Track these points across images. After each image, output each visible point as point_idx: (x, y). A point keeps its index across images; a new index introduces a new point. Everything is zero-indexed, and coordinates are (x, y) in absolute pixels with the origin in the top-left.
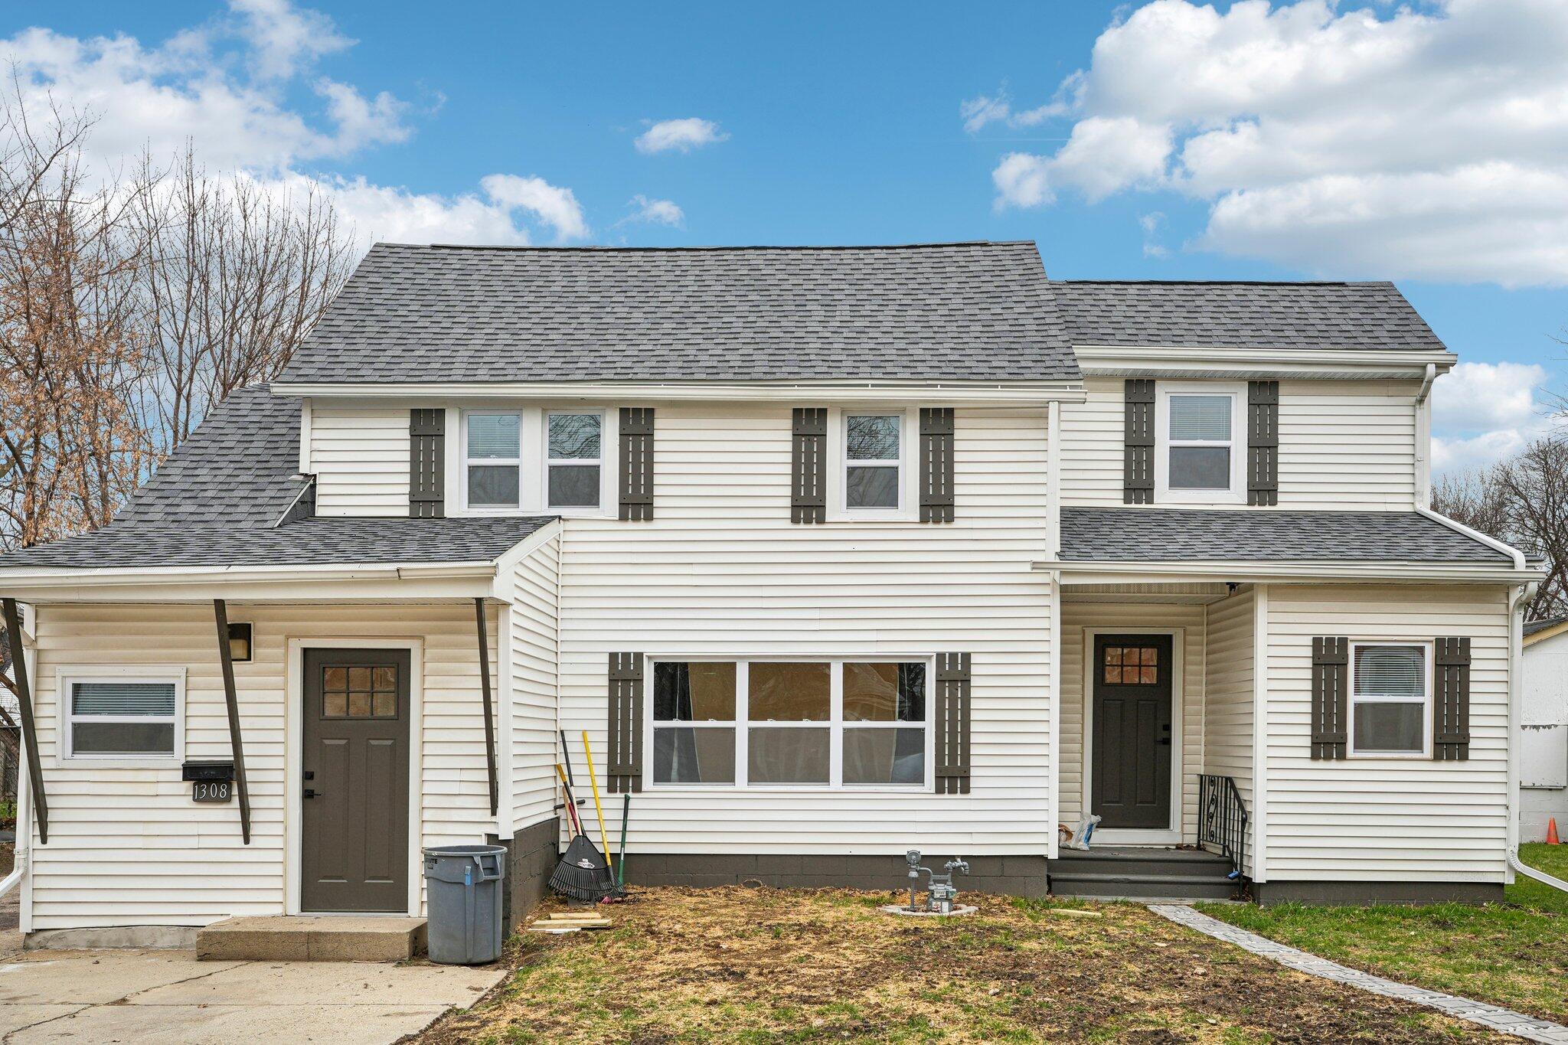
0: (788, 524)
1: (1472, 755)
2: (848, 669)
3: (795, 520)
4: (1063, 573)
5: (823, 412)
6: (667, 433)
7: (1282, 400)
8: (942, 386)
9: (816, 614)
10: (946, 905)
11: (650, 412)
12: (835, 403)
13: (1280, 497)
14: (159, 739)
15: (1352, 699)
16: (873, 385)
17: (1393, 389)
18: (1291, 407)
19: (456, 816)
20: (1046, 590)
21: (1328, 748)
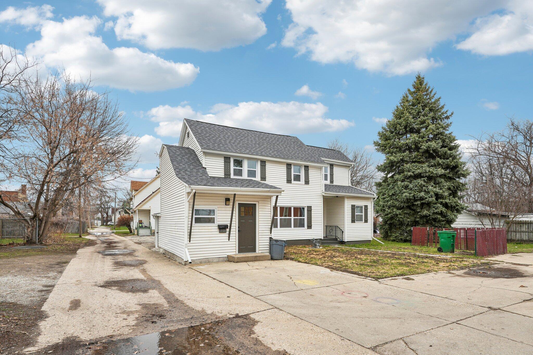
0: (286, 183)
1: (368, 222)
2: (294, 208)
3: (287, 183)
4: (325, 194)
5: (291, 165)
6: (268, 166)
7: (334, 168)
9: (290, 199)
10: (318, 247)
11: (265, 162)
12: (293, 163)
13: (334, 183)
14: (211, 221)
15: (356, 214)
16: (300, 161)
17: (346, 167)
18: (335, 169)
19: (264, 234)
20: (321, 196)
21: (353, 221)
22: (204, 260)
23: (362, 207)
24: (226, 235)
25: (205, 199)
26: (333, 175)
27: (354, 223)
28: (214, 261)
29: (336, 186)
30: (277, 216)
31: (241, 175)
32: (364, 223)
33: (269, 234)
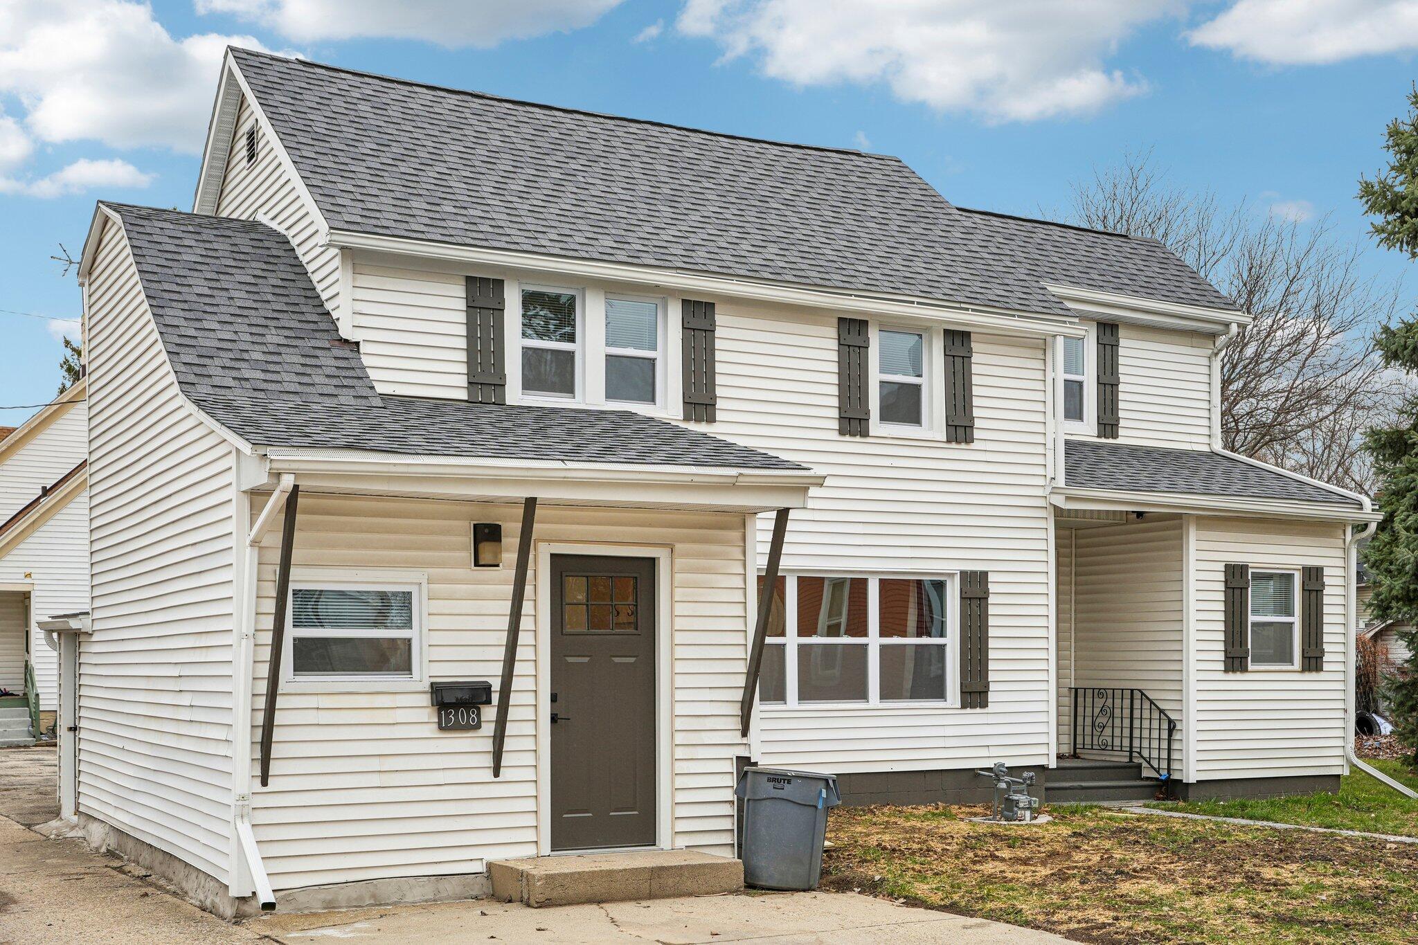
0: (835, 436)
1: (1326, 667)
2: (883, 584)
3: (842, 432)
4: (1068, 498)
5: (864, 324)
6: (728, 331)
7: (1122, 342)
8: (973, 310)
10: (1028, 813)
11: (710, 307)
12: (877, 316)
13: (1121, 432)
15: (1252, 618)
16: (918, 303)
17: (1195, 341)
18: (1130, 349)
20: (1043, 513)
21: (1235, 661)
22: (352, 892)
23: (1288, 578)
24: (480, 741)
25: (354, 531)
26: (1114, 385)
27: (1239, 676)
28: (409, 898)
29: (1135, 452)
30: (783, 634)
31: (568, 387)
32: (1303, 670)
33: (737, 737)
